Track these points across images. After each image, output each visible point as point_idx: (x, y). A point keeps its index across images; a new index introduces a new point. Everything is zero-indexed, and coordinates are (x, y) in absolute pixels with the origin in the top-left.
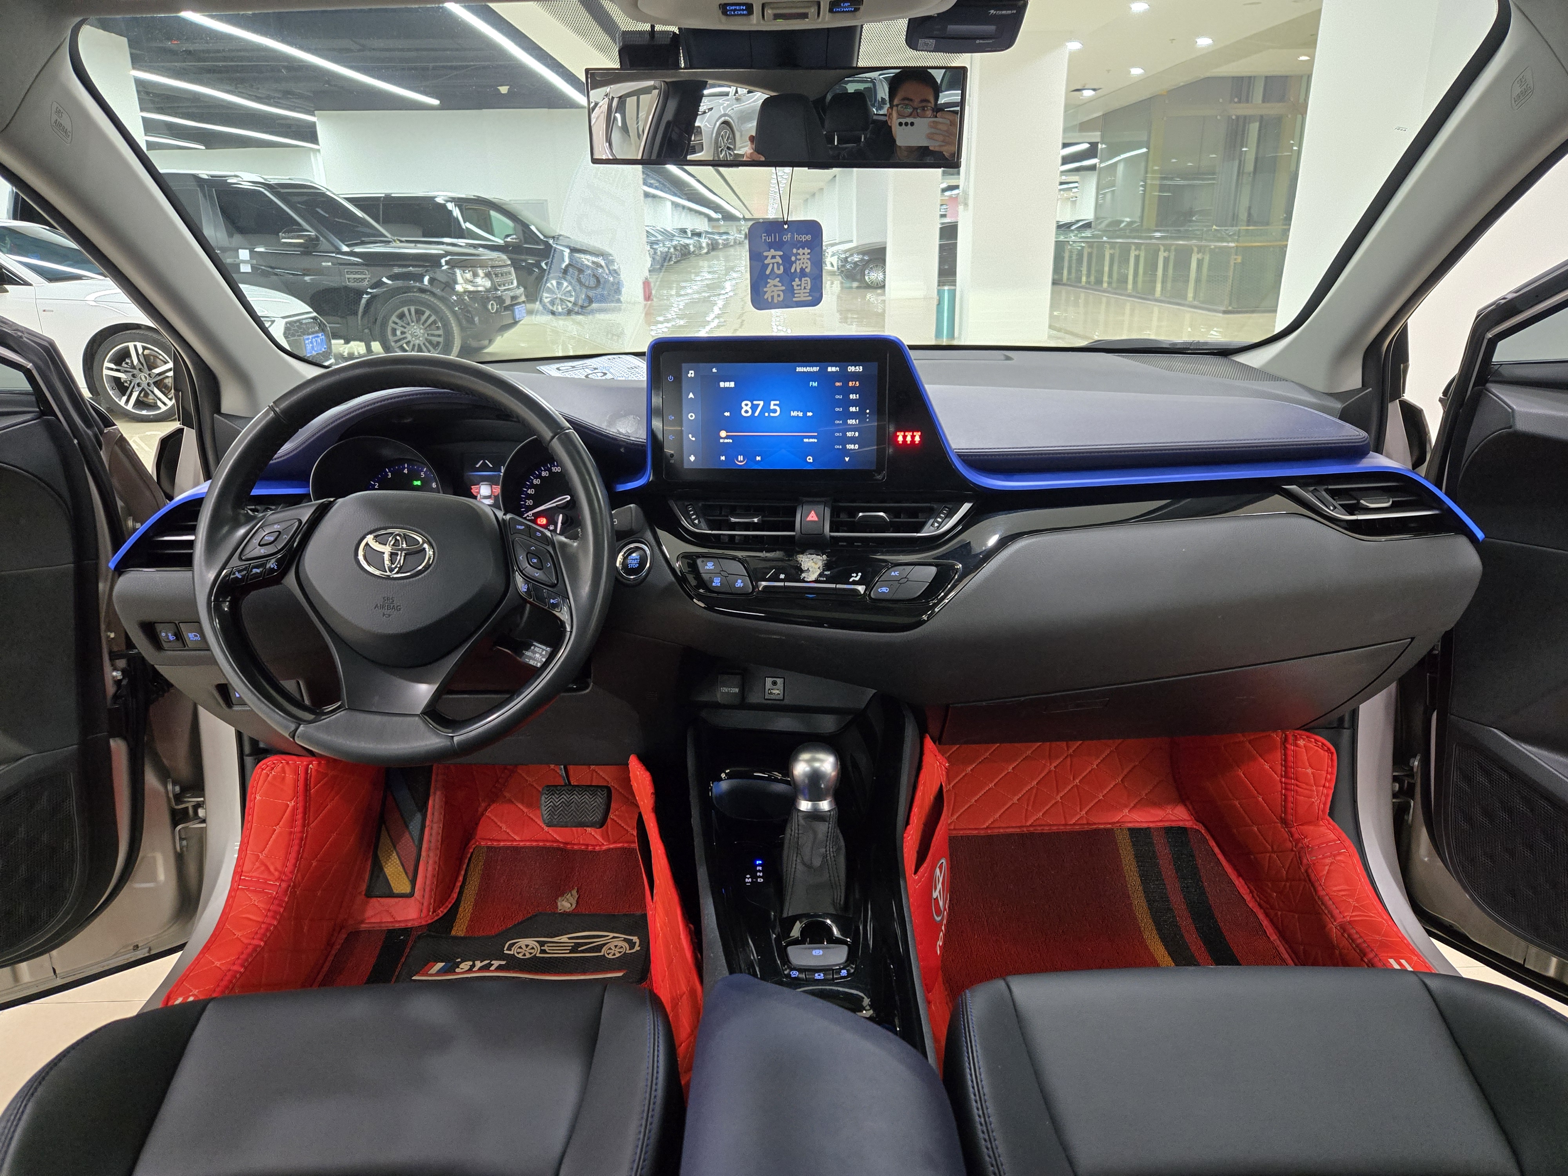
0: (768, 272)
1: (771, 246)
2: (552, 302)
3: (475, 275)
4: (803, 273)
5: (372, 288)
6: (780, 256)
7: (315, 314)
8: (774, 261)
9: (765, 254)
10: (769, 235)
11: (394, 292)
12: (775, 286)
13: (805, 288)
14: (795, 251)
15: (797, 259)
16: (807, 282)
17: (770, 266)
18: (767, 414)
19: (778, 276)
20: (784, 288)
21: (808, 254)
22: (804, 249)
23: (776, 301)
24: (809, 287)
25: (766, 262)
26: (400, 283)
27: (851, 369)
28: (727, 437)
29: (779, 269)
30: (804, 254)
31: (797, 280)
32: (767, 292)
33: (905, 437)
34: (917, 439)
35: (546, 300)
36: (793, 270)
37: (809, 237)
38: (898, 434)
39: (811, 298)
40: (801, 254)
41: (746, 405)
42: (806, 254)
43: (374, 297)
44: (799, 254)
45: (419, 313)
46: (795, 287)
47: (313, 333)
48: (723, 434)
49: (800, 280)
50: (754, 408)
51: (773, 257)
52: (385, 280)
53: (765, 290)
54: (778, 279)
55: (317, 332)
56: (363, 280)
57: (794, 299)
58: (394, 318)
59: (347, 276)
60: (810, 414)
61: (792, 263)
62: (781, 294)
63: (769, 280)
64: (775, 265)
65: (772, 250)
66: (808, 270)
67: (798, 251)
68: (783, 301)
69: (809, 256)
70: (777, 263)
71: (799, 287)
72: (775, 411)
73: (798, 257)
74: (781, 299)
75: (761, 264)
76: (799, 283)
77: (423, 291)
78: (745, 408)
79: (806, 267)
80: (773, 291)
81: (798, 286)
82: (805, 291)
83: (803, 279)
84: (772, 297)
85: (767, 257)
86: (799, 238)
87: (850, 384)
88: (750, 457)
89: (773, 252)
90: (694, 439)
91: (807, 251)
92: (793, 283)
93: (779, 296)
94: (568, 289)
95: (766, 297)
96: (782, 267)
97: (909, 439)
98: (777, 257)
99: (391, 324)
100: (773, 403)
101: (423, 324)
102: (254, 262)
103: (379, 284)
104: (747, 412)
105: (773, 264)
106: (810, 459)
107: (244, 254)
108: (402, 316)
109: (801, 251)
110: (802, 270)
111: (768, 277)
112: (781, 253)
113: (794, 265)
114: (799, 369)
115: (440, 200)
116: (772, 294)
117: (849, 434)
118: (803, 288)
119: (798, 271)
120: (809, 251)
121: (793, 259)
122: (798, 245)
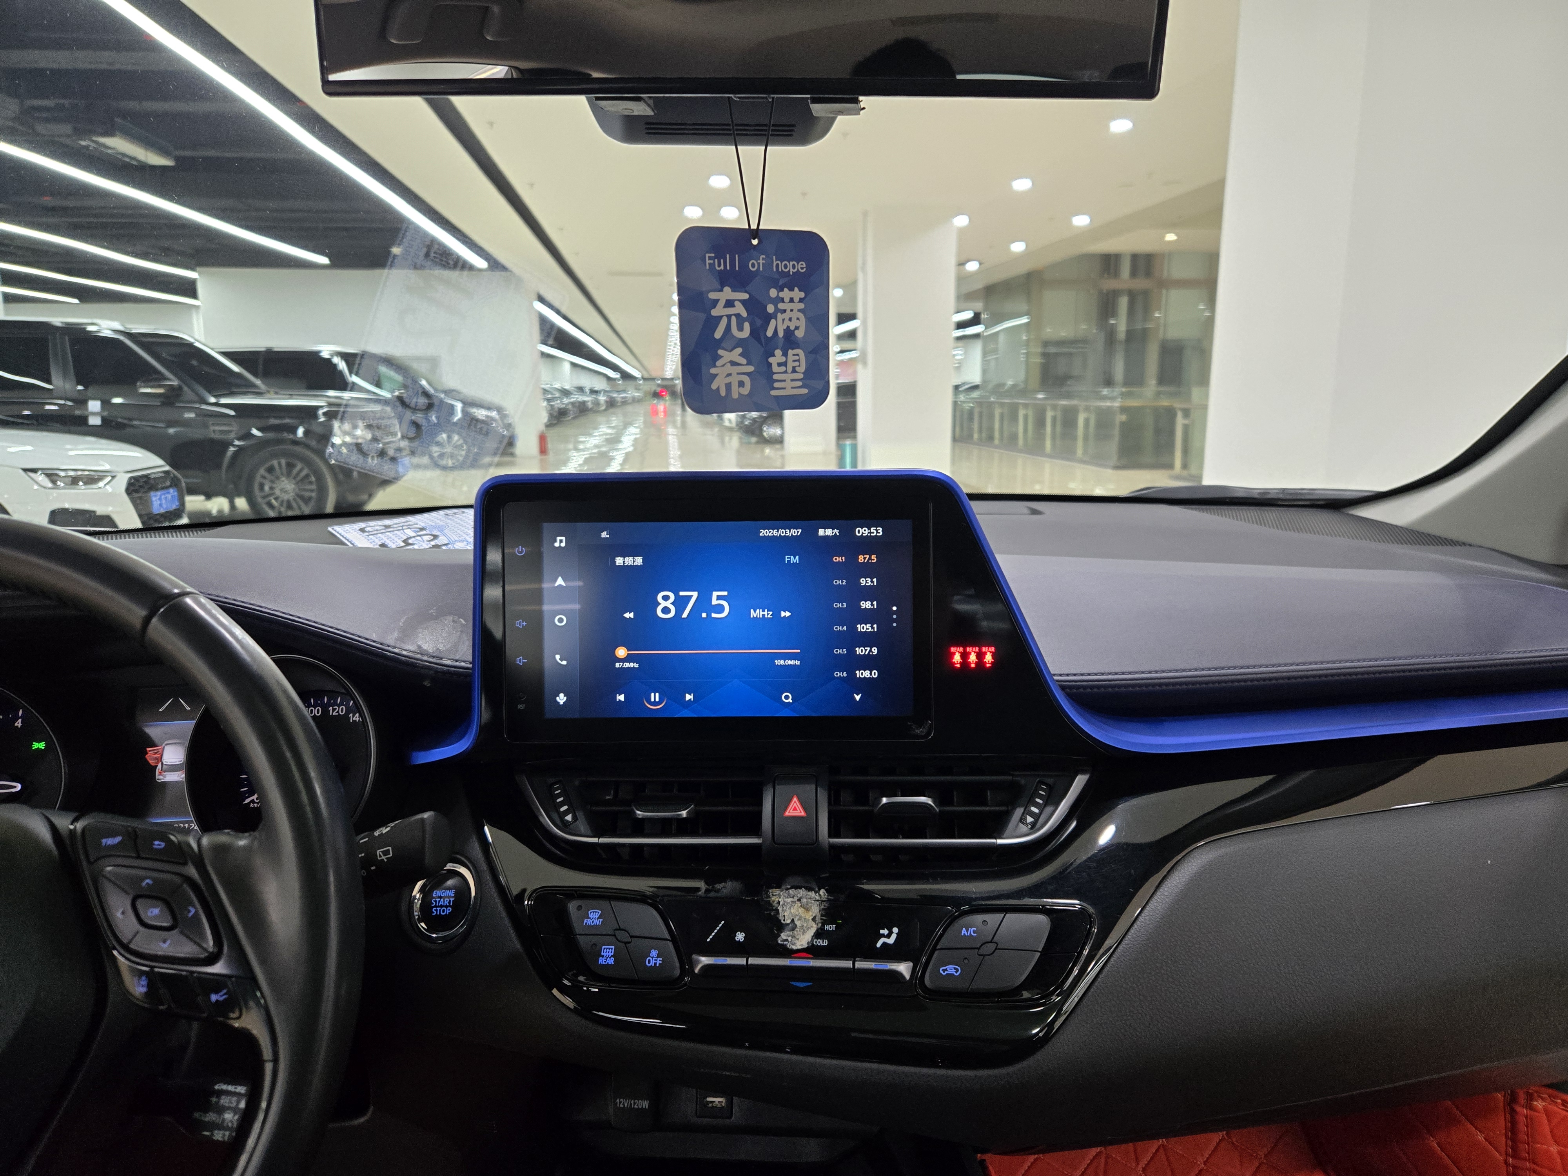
0: (718, 334)
1: (725, 279)
2: (442, 455)
3: (355, 427)
4: (790, 341)
5: (239, 439)
6: (743, 302)
7: (167, 468)
8: (730, 311)
9: (712, 296)
10: (720, 256)
11: (262, 444)
12: (734, 363)
13: (794, 371)
14: (773, 293)
15: (777, 310)
16: (798, 358)
17: (724, 322)
18: (704, 615)
19: (740, 343)
20: (751, 369)
21: (801, 300)
22: (791, 289)
23: (735, 396)
24: (802, 368)
25: (714, 313)
26: (271, 435)
27: (862, 532)
28: (628, 659)
29: (740, 328)
30: (792, 300)
31: (778, 352)
32: (717, 375)
33: (965, 656)
34: (989, 658)
35: (436, 455)
36: (770, 333)
37: (801, 266)
38: (953, 649)
39: (805, 391)
40: (787, 300)
41: (666, 598)
42: (796, 300)
43: (241, 449)
44: (782, 300)
45: (290, 466)
46: (775, 368)
47: (163, 489)
48: (621, 652)
49: (785, 354)
50: (680, 603)
51: (730, 304)
52: (255, 432)
53: (713, 371)
54: (739, 350)
55: (167, 488)
56: (230, 432)
57: (774, 393)
58: (262, 471)
59: (212, 428)
60: (785, 614)
61: (768, 318)
62: (746, 380)
63: (721, 352)
64: (734, 319)
65: (727, 289)
66: (800, 334)
67: (781, 294)
68: (750, 395)
69: (802, 306)
70: (738, 316)
71: (783, 369)
72: (720, 609)
73: (781, 306)
74: (746, 391)
75: (702, 316)
76: (783, 359)
77: (296, 442)
78: (663, 604)
79: (797, 328)
80: (729, 375)
81: (780, 365)
82: (795, 376)
83: (790, 352)
84: (728, 386)
85: (715, 302)
86: (781, 267)
87: (861, 559)
88: (673, 694)
89: (727, 293)
90: (564, 663)
91: (797, 294)
92: (771, 360)
93: (741, 384)
94: (459, 443)
95: (714, 386)
96: (747, 326)
97: (973, 658)
98: (737, 303)
99: (258, 479)
100: (715, 594)
101: (295, 478)
102: (106, 414)
103: (249, 436)
104: (666, 610)
105: (729, 317)
106: (787, 698)
107: (94, 406)
108: (270, 470)
109: (786, 294)
110: (789, 332)
111: (718, 344)
112: (746, 296)
113: (773, 322)
114: (764, 533)
115: (325, 355)
116: (728, 380)
117: (860, 651)
118: (790, 369)
119: (781, 334)
120: (802, 295)
121: (770, 309)
122: (781, 282)
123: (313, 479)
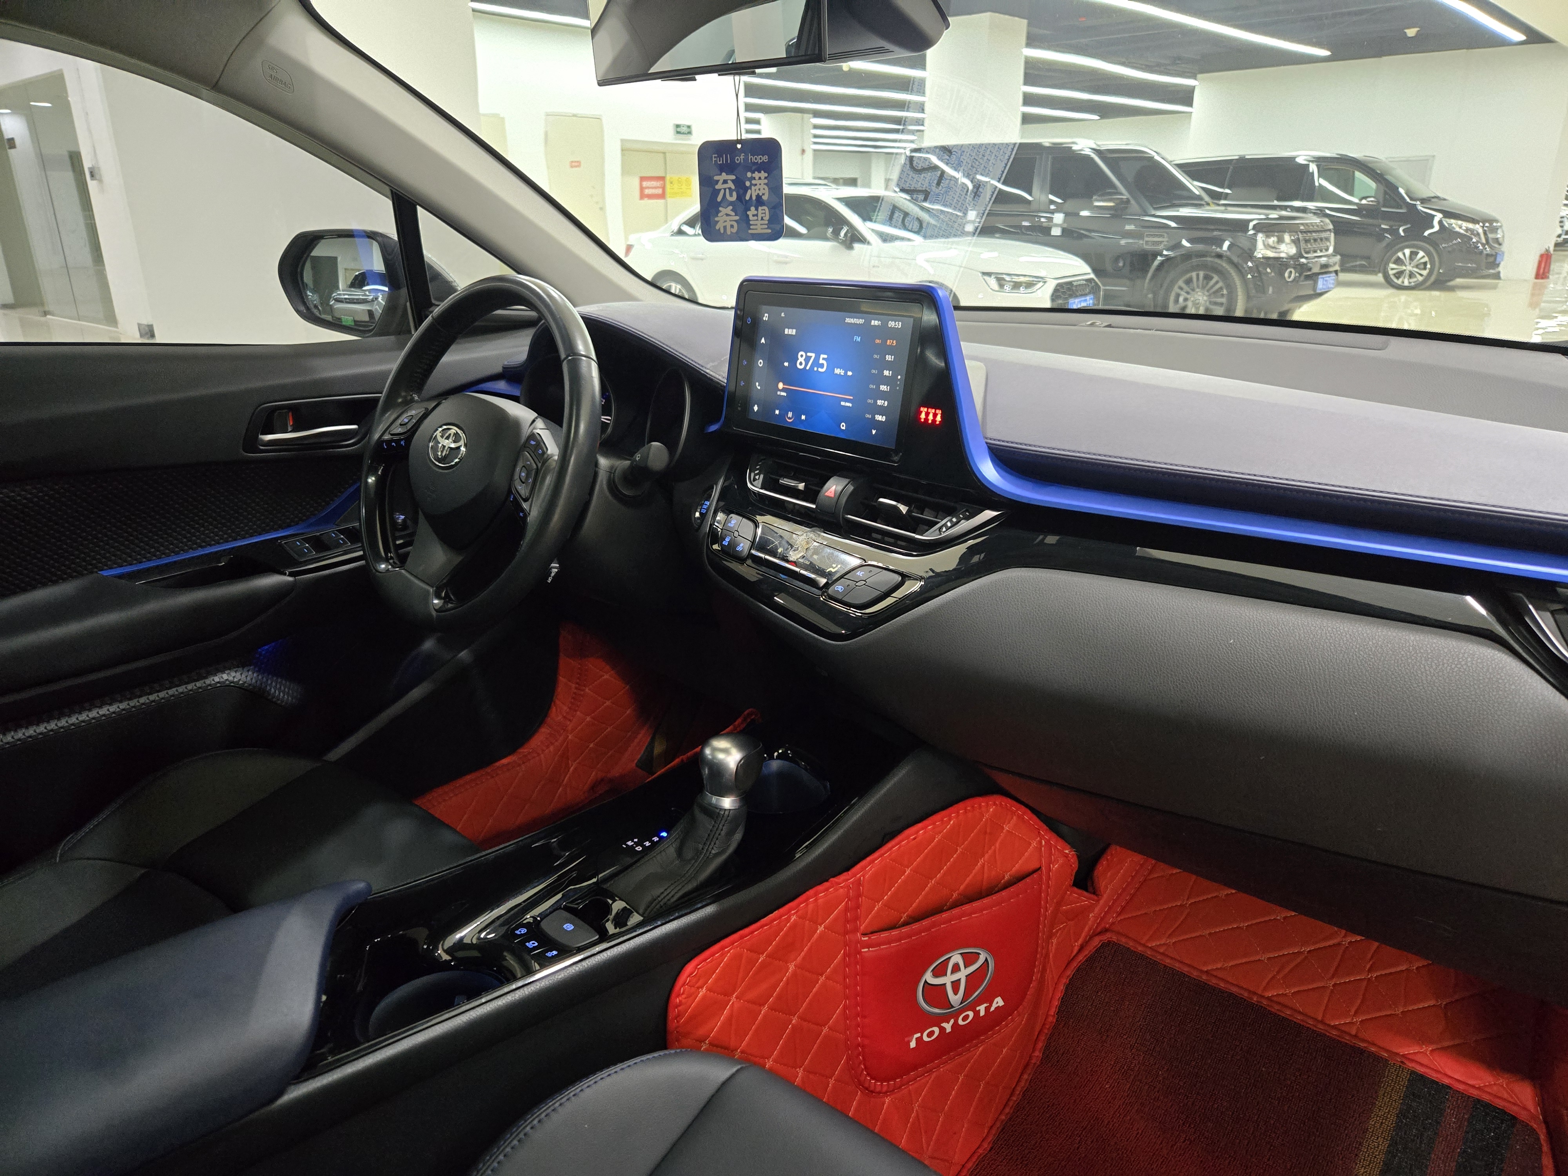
0: (719, 199)
1: (723, 169)
2: (1399, 275)
3: (1280, 240)
4: (759, 201)
5: (1167, 250)
6: (733, 181)
7: (1092, 276)
8: (725, 186)
9: (716, 178)
10: (720, 156)
11: (1188, 256)
12: (727, 215)
13: (762, 219)
14: (749, 175)
15: (751, 184)
16: (764, 212)
17: (722, 192)
18: (815, 369)
19: (731, 203)
20: (737, 218)
21: (766, 178)
22: (760, 172)
23: (729, 233)
24: (767, 217)
25: (717, 187)
26: (1200, 247)
27: (891, 324)
28: (783, 390)
29: (731, 195)
30: (760, 178)
31: (753, 208)
32: (718, 222)
33: (927, 414)
34: (939, 418)
35: (1391, 272)
36: (747, 198)
37: (765, 158)
38: (922, 409)
39: (770, 231)
40: (757, 178)
41: (802, 356)
42: (763, 178)
43: (1168, 259)
44: (754, 179)
45: (1207, 278)
46: (751, 218)
47: (1082, 295)
48: (781, 386)
49: (757, 209)
50: (807, 359)
51: (725, 182)
52: (1185, 243)
53: (716, 219)
54: (731, 207)
55: (1086, 295)
56: (1161, 242)
57: (750, 231)
58: (1181, 283)
59: (1147, 239)
60: (850, 373)
61: (746, 189)
62: (735, 224)
63: (721, 209)
64: (727, 190)
65: (724, 174)
66: (765, 198)
67: (754, 175)
68: (737, 233)
69: (766, 181)
70: (730, 189)
71: (755, 218)
72: (822, 366)
73: (754, 182)
74: (735, 230)
75: (711, 189)
76: (756, 212)
77: (1220, 256)
78: (800, 359)
79: (763, 194)
80: (725, 221)
81: (753, 216)
82: (763, 222)
83: (760, 208)
84: (725, 227)
85: (718, 181)
86: (754, 159)
87: (888, 343)
88: (797, 415)
89: (724, 176)
90: (759, 388)
91: (763, 174)
92: (748, 213)
93: (732, 226)
94: (1423, 260)
95: (717, 228)
96: (735, 194)
97: (931, 417)
98: (729, 181)
99: (1176, 289)
100: (822, 356)
101: (1208, 291)
102: (1065, 226)
103: (1178, 245)
104: (801, 363)
105: (725, 189)
106: (843, 426)
107: (1059, 218)
108: (1189, 282)
109: (756, 175)
110: (759, 197)
111: (719, 204)
112: (734, 177)
113: (749, 191)
114: (848, 320)
116: (725, 224)
117: (880, 402)
118: (760, 218)
119: (754, 198)
120: (766, 175)
121: (748, 184)
122: (754, 168)
123: (1225, 292)
